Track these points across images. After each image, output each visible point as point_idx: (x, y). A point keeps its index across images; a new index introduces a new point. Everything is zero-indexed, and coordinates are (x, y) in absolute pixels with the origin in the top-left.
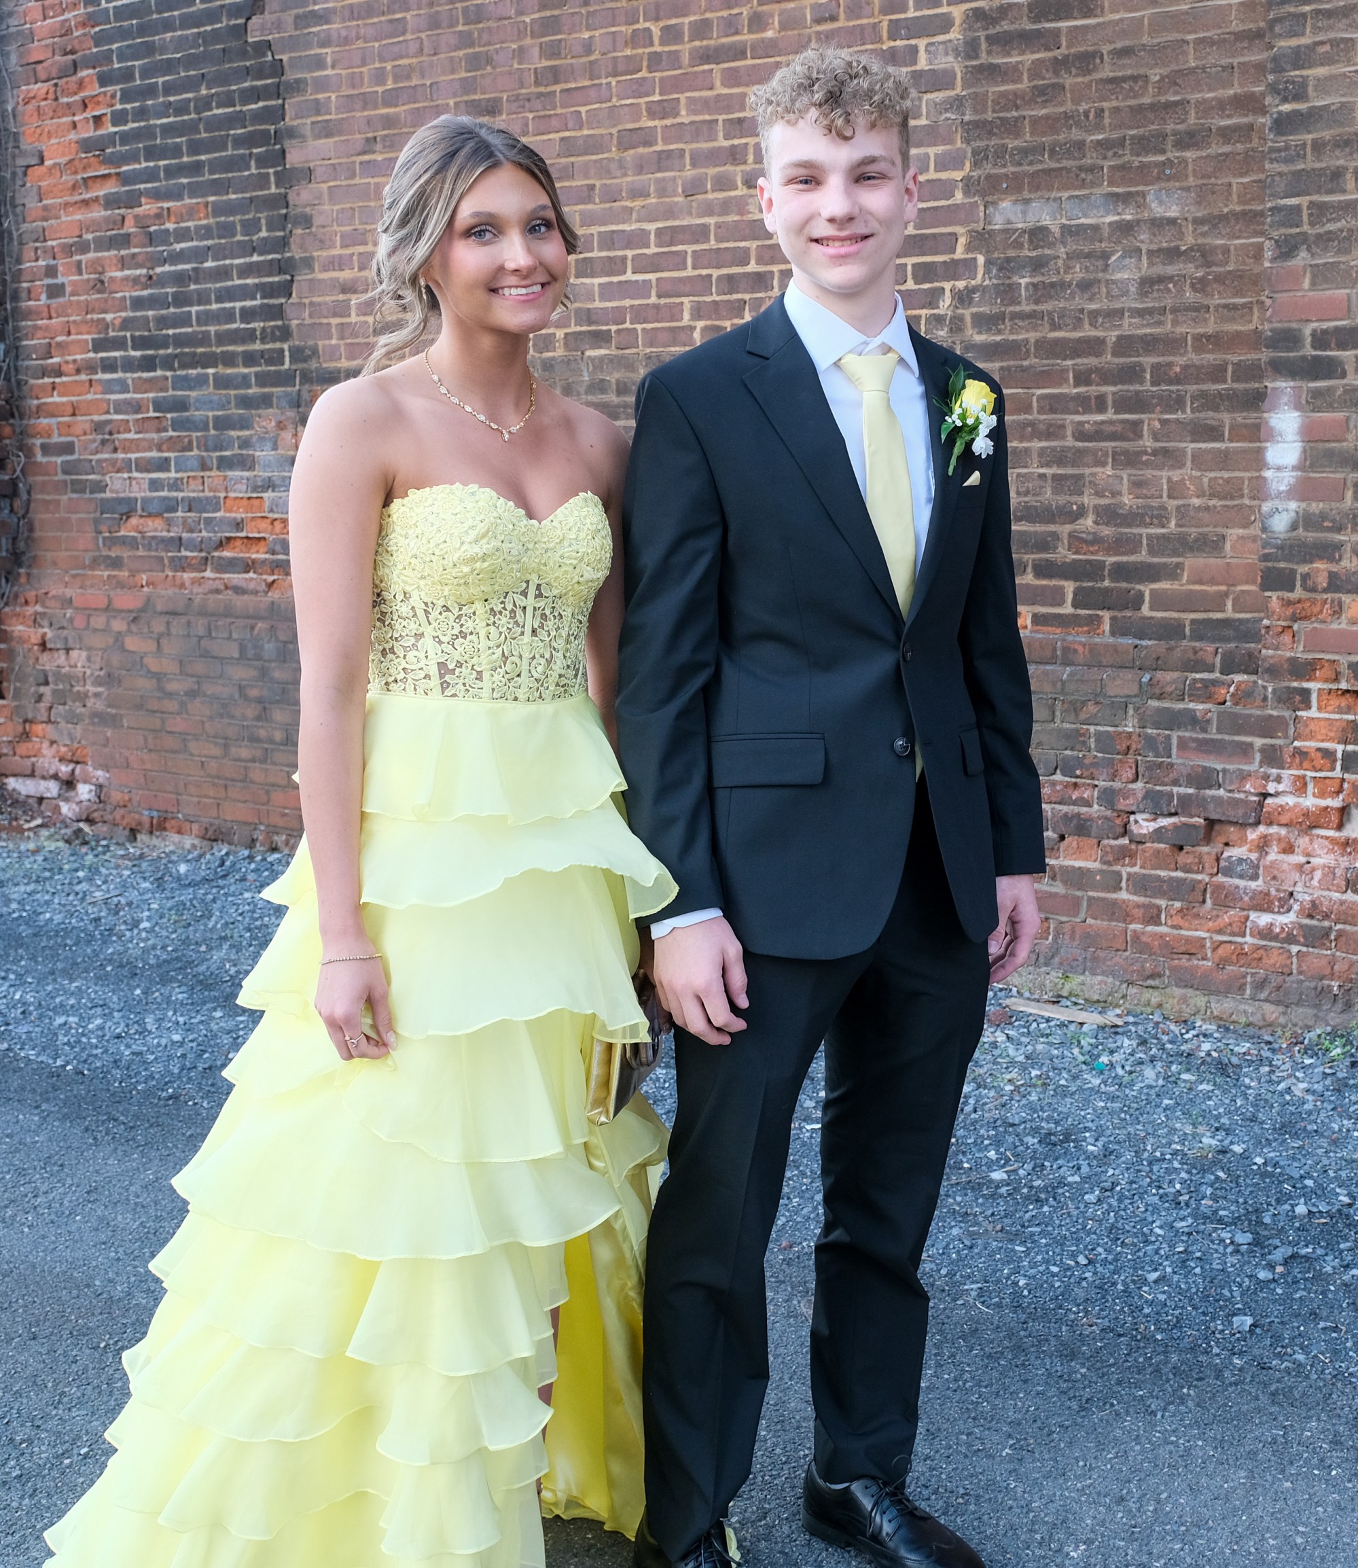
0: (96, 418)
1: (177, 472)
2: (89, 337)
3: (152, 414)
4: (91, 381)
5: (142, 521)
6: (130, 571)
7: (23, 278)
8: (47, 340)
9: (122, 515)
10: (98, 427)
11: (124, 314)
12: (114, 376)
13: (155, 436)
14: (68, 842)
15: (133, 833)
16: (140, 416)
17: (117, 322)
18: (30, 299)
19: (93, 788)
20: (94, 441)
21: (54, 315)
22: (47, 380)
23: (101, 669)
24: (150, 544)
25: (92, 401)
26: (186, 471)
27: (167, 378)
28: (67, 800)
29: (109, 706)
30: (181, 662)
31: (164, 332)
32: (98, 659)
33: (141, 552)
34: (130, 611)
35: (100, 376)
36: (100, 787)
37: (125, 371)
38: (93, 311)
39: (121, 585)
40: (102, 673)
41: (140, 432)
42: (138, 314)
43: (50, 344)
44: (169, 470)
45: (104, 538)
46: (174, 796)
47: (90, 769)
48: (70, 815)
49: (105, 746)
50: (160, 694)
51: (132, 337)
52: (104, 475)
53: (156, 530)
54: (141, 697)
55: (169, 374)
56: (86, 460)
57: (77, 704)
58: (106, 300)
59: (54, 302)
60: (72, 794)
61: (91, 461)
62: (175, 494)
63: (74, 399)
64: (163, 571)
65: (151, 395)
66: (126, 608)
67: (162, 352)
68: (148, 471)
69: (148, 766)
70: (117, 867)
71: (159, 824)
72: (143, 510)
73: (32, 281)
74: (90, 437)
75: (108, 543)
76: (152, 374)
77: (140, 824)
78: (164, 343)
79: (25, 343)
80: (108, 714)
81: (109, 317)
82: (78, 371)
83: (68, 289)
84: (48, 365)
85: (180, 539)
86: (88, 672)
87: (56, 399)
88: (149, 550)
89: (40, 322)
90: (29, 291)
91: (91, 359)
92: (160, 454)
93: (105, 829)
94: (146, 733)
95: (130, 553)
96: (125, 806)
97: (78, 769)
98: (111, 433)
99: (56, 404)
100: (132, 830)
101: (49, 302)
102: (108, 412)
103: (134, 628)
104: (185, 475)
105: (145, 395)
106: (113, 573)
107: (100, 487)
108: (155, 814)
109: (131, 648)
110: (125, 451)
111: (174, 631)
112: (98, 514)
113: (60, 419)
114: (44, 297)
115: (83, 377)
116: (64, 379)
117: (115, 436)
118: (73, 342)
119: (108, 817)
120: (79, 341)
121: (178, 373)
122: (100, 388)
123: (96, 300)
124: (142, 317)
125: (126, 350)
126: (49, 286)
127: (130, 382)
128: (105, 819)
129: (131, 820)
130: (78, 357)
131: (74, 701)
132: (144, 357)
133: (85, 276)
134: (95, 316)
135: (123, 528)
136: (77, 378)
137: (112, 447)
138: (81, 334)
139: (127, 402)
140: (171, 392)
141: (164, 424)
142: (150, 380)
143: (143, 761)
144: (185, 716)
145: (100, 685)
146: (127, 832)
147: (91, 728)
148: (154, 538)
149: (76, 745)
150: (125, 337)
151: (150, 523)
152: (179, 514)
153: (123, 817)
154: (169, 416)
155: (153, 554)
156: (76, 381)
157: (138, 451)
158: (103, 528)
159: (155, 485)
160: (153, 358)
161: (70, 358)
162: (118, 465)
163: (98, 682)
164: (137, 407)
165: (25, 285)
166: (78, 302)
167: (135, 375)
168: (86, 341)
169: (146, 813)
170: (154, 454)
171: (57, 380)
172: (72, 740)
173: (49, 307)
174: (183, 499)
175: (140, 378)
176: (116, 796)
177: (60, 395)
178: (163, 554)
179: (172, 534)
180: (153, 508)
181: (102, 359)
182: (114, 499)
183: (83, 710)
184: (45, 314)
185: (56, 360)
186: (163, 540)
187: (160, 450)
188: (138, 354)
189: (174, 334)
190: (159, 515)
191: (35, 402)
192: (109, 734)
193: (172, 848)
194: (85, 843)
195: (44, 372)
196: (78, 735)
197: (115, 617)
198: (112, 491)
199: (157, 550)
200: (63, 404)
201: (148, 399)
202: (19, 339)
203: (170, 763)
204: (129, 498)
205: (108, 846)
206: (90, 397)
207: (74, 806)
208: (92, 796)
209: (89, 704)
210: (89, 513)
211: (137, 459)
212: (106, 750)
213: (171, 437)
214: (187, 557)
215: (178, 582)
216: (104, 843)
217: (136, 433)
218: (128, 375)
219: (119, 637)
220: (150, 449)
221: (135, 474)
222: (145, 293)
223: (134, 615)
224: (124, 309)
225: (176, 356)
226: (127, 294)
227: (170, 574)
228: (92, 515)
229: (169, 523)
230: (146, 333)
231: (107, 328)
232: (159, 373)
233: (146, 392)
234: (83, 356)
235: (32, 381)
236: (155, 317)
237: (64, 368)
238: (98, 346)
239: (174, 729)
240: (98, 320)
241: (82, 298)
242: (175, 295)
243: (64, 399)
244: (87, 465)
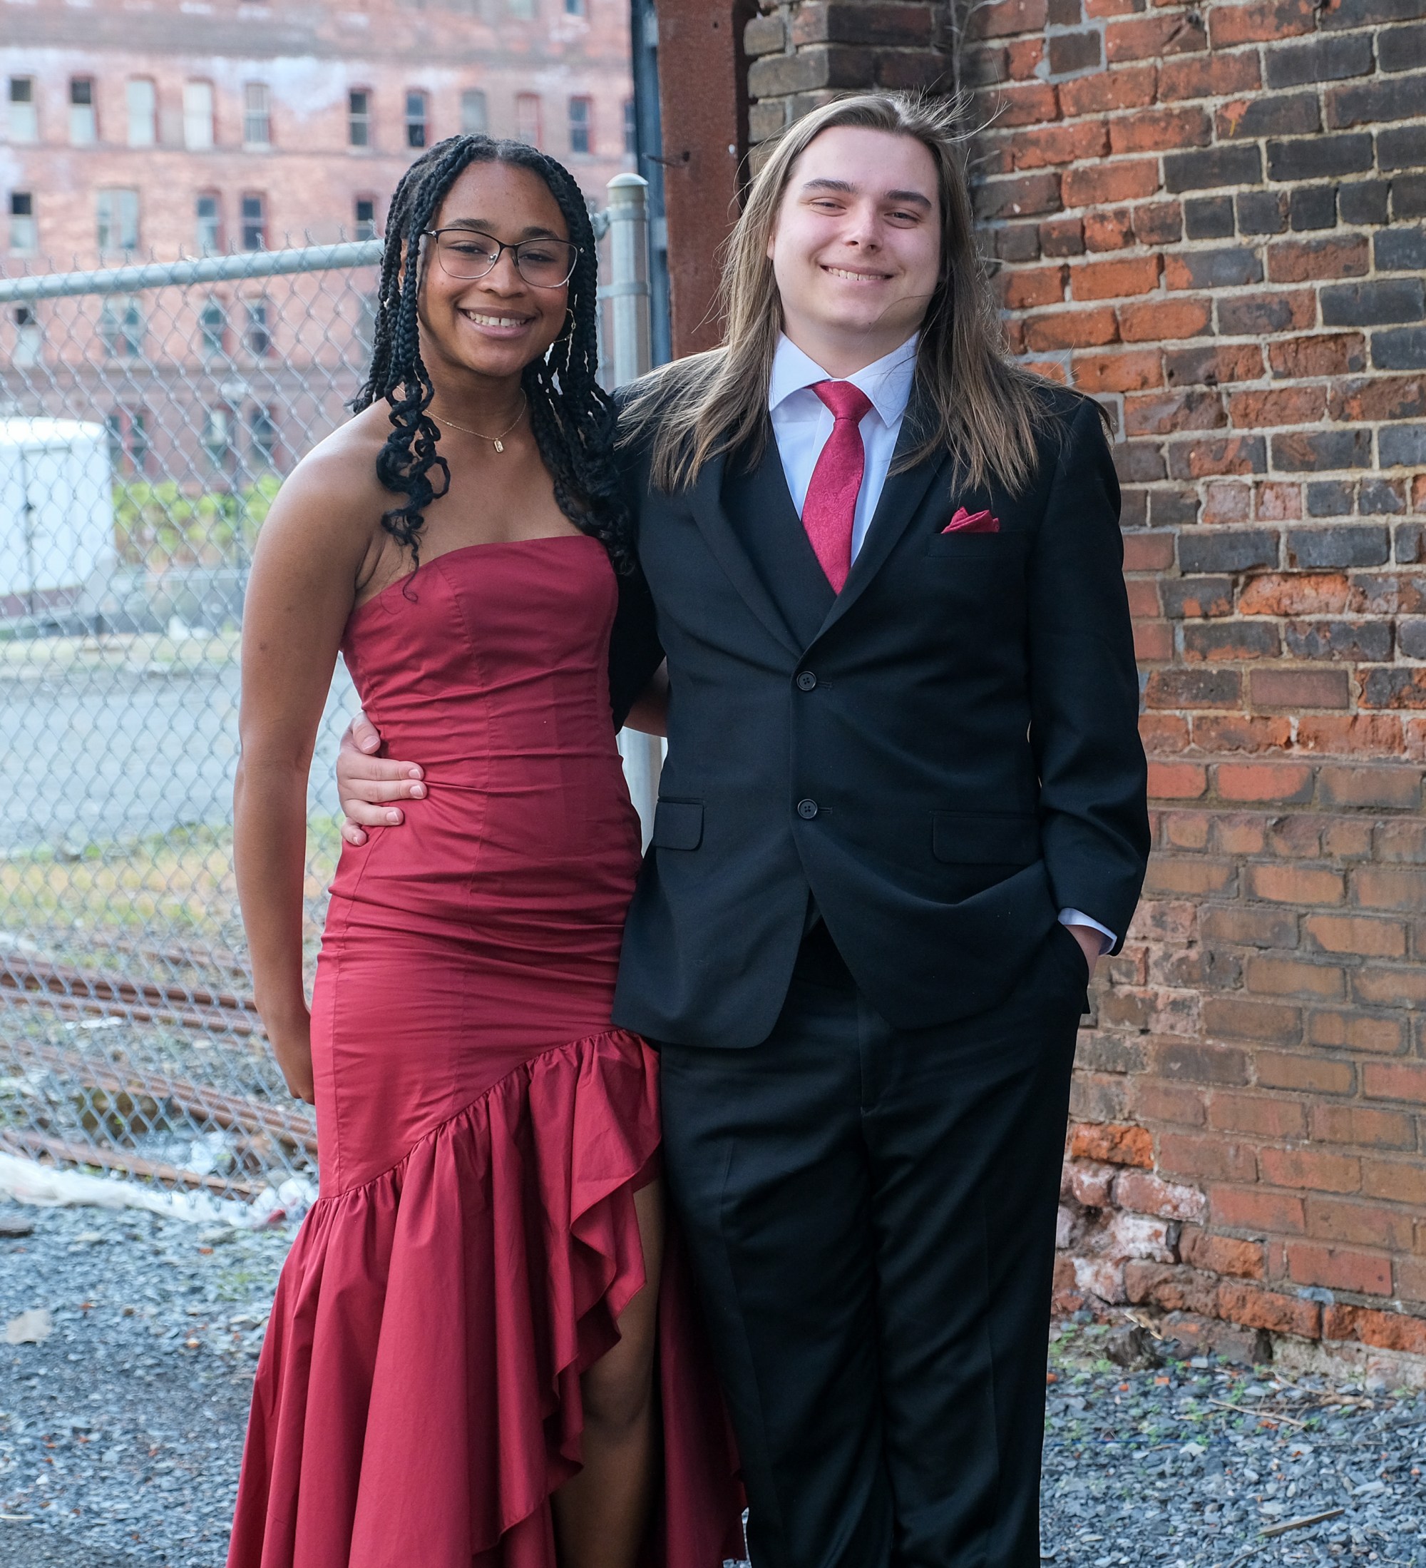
0: (1172, 345)
1: (1385, 465)
2: (1159, 155)
3: (1320, 329)
4: (1160, 258)
5: (1287, 587)
6: (1256, 706)
7: (992, 29)
8: (1050, 170)
9: (1236, 572)
10: (1179, 367)
11: (1250, 95)
12: (1225, 243)
13: (1326, 381)
14: (1114, 1358)
15: (1265, 1342)
16: (1289, 336)
17: (1233, 115)
18: (1008, 77)
19: (1162, 1227)
20: (1169, 399)
21: (1068, 107)
22: (1046, 262)
23: (1191, 944)
24: (1311, 642)
25: (1163, 306)
26: (1412, 463)
27: (1365, 241)
28: (1090, 1254)
29: (1210, 1033)
30: (1407, 928)
31: (1358, 129)
32: (1185, 919)
33: (1287, 662)
34: (1261, 804)
35: (1186, 245)
36: (1178, 1225)
37: (1250, 228)
38: (1171, 92)
39: (1232, 741)
40: (1193, 954)
41: (1288, 375)
42: (1290, 91)
43: (1058, 178)
44: (1366, 464)
45: (1189, 630)
46: (1383, 1255)
47: (1158, 1182)
48: (1099, 1290)
49: (1199, 1127)
50: (1349, 1007)
51: (1274, 149)
52: (1190, 479)
53: (1326, 608)
54: (1299, 1011)
55: (1368, 230)
56: (1145, 446)
57: (1127, 1025)
58: (1205, 65)
59: (1070, 80)
60: (1096, 1239)
61: (1159, 447)
62: (1380, 520)
63: (1117, 303)
64: (1346, 707)
65: (1319, 284)
66: (1252, 796)
67: (1349, 179)
68: (1310, 467)
69: (1314, 1180)
70: (1270, 1432)
71: (1339, 1322)
72: (1292, 559)
73: (1016, 34)
74: (1157, 391)
75: (1198, 642)
76: (1323, 234)
77: (1287, 1318)
78: (1358, 155)
79: (992, 179)
80: (1208, 1051)
81: (1211, 104)
82: (1129, 238)
83: (1106, 46)
84: (1052, 227)
85: (1393, 628)
86: (1157, 951)
87: (1072, 305)
88: (1309, 655)
89: (1030, 128)
90: (1007, 57)
91: (1167, 205)
92: (1341, 425)
93: (1193, 1328)
94: (1309, 1100)
95: (1259, 665)
96: (1246, 1275)
97: (1124, 1181)
98: (1211, 380)
99: (1072, 318)
100: (1263, 1332)
101: (1055, 79)
102: (1206, 331)
103: (1280, 845)
104: (1409, 473)
105: (1305, 286)
106: (1212, 713)
107: (1187, 510)
108: (1329, 1297)
109: (1274, 896)
110: (1247, 419)
111: (1388, 853)
112: (1175, 573)
113: (1078, 353)
114: (1043, 68)
115: (1141, 250)
116: (1092, 257)
117: (1222, 386)
118: (1116, 169)
119: (1199, 1299)
120: (1134, 166)
121: (1393, 226)
122: (1185, 275)
123: (1180, 66)
124: (1301, 96)
125: (1257, 180)
126: (1056, 42)
127: (1263, 255)
128: (1190, 1302)
129: (1260, 1308)
130: (1130, 204)
131: (1118, 1021)
132: (1300, 194)
133: (1152, 12)
134: (1176, 105)
135: (1240, 603)
136: (1125, 253)
137: (1213, 412)
138: (1141, 148)
139: (1258, 306)
140: (1372, 275)
141: (1353, 351)
142: (1321, 246)
143: (1298, 1167)
144: (1416, 1060)
145: (1187, 983)
146: (1250, 1338)
147: (1162, 1084)
148: (1320, 626)
149: (1119, 1124)
150: (1256, 147)
151: (1309, 591)
152: (1392, 567)
153: (1242, 1301)
154: (1367, 331)
155: (1320, 665)
156: (1122, 261)
157: (1283, 422)
158: (1191, 606)
159: (1323, 499)
160: (1327, 195)
161: (1109, 208)
162: (1230, 454)
163: (1182, 974)
164: (1283, 316)
165: (995, 44)
166: (1133, 75)
167: (1278, 239)
168: (1152, 165)
169: (1305, 1293)
170: (1326, 425)
171: (1073, 261)
172: (1111, 1110)
173: (1056, 88)
174: (1401, 530)
175: (1290, 245)
176: (1223, 1250)
177: (1078, 297)
178: (1347, 665)
179: (1369, 617)
180: (1315, 557)
181: (1190, 204)
182: (1217, 536)
183: (1142, 1040)
184: (1048, 109)
185: (1068, 214)
186: (1346, 631)
187: (1341, 413)
188: (1288, 186)
189: (1384, 134)
190: (1336, 571)
191: (1016, 315)
192: (1207, 1102)
193: (1373, 1383)
194: (1157, 1363)
195: (1041, 244)
196: (1128, 1102)
197: (1226, 819)
198: (1210, 518)
199: (1329, 656)
200: (1090, 316)
201: (1312, 293)
202: (980, 171)
203: (1373, 1176)
204: (1259, 533)
205: (1209, 1372)
206: (1157, 296)
207: (1109, 1268)
208: (1160, 1249)
209: (1156, 1029)
210: (1151, 570)
211: (1277, 438)
212: (1198, 1139)
213: (1373, 383)
214: (1409, 672)
215: (1384, 732)
216: (1200, 1362)
217: (1277, 376)
218: (1260, 239)
219: (1240, 868)
220: (1315, 414)
221: (1274, 476)
222: (1310, 39)
223: (1276, 814)
224: (1256, 82)
225: (1390, 185)
226: (1262, 47)
227: (1362, 712)
228: (1159, 577)
229: (1364, 590)
230: (1310, 137)
231: (1208, 130)
232: (1343, 229)
233: (1306, 278)
234: (1142, 201)
235: (1007, 267)
236: (1333, 96)
237: (1094, 232)
238: (1180, 176)
239: (1385, 1092)
240: (1185, 112)
241: (1142, 64)
242: (1389, 42)
243: (1091, 305)
244: (1146, 456)
